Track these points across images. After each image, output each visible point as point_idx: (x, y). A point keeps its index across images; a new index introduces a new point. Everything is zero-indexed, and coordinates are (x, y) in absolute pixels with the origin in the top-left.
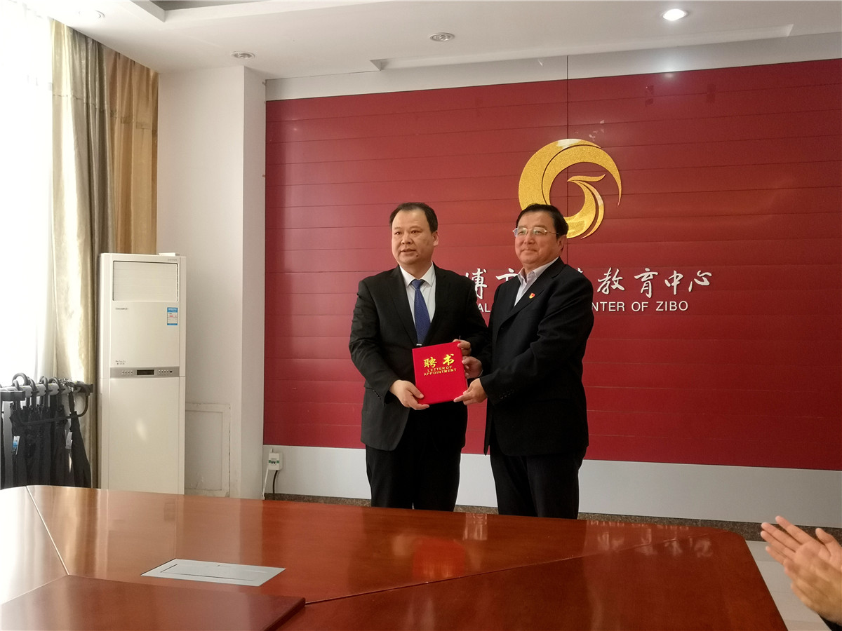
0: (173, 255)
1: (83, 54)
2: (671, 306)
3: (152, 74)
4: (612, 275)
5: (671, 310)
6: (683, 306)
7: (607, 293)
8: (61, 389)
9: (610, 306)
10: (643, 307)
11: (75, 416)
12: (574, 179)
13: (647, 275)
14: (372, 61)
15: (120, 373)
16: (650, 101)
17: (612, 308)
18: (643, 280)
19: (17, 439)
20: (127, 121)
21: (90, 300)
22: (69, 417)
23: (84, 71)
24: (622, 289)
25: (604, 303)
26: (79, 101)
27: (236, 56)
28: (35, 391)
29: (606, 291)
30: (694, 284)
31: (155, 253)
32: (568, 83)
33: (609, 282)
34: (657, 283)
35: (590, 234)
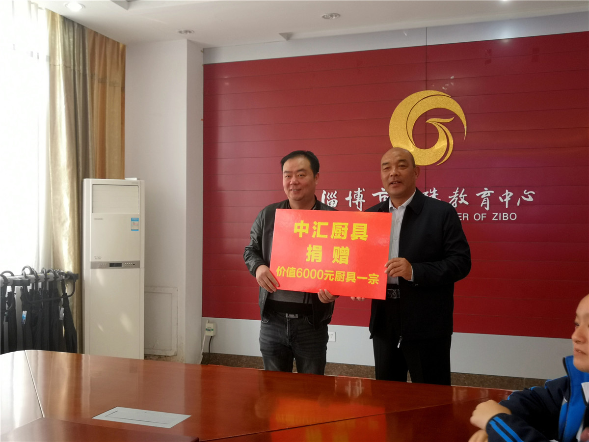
0: (135, 179)
1: (71, 34)
2: (504, 216)
3: (121, 46)
4: (459, 193)
5: (503, 219)
6: (513, 216)
7: (455, 206)
8: (56, 277)
10: (482, 217)
11: (66, 297)
12: (431, 121)
13: (486, 193)
14: (281, 34)
15: (97, 265)
16: (489, 61)
18: (482, 197)
19: (25, 313)
20: (103, 81)
21: (76, 213)
22: (62, 297)
23: (72, 46)
24: (467, 203)
26: (68, 69)
27: (180, 32)
28: (37, 279)
29: (454, 205)
30: (522, 199)
31: (124, 179)
32: (426, 47)
33: (457, 198)
34: (493, 199)
35: (442, 162)
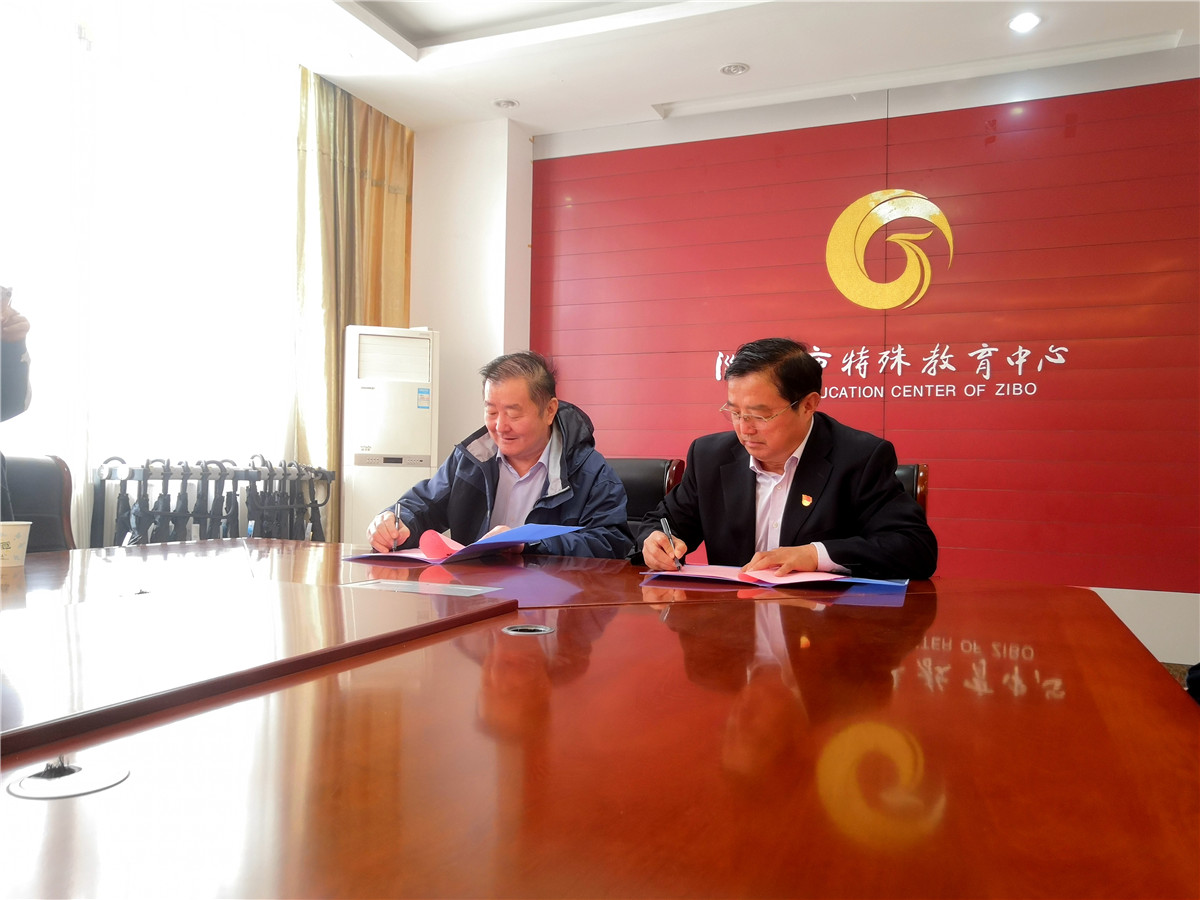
0: (424, 329)
1: (331, 105)
2: (1014, 389)
3: (407, 134)
5: (1014, 393)
7: (934, 374)
8: (300, 474)
9: (937, 390)
10: (979, 390)
11: (315, 506)
12: (894, 238)
13: (985, 352)
14: (653, 106)
15: (363, 460)
16: (992, 140)
17: (939, 393)
18: (979, 358)
19: (252, 523)
20: (379, 184)
21: (333, 378)
22: (309, 506)
23: (332, 124)
24: (953, 369)
25: (929, 386)
26: (326, 156)
27: (498, 104)
28: (272, 474)
29: (932, 372)
30: (1045, 361)
31: (408, 328)
32: (888, 122)
33: (936, 361)
34: (997, 361)
35: (913, 303)
